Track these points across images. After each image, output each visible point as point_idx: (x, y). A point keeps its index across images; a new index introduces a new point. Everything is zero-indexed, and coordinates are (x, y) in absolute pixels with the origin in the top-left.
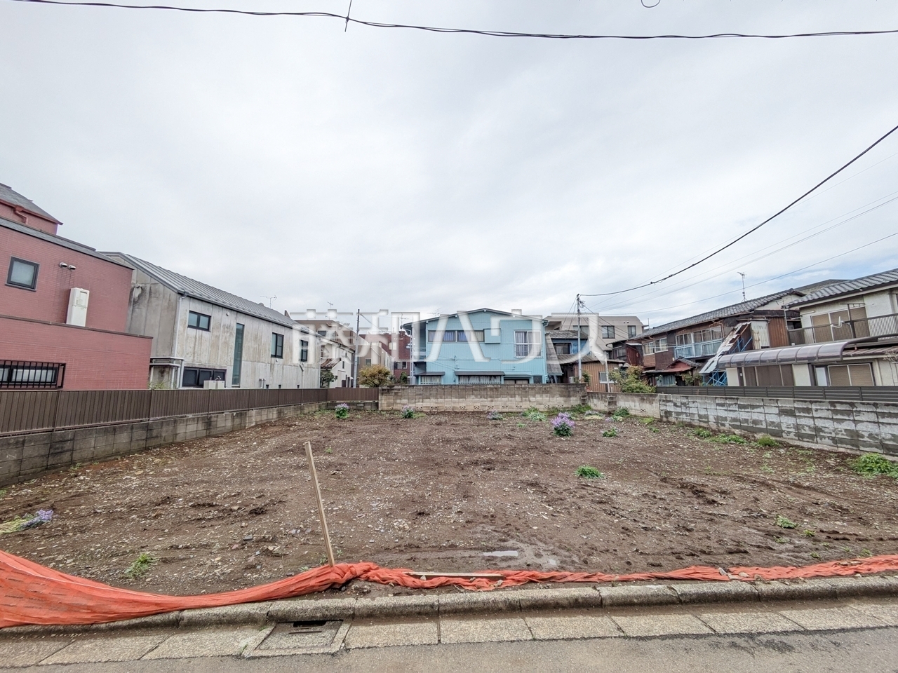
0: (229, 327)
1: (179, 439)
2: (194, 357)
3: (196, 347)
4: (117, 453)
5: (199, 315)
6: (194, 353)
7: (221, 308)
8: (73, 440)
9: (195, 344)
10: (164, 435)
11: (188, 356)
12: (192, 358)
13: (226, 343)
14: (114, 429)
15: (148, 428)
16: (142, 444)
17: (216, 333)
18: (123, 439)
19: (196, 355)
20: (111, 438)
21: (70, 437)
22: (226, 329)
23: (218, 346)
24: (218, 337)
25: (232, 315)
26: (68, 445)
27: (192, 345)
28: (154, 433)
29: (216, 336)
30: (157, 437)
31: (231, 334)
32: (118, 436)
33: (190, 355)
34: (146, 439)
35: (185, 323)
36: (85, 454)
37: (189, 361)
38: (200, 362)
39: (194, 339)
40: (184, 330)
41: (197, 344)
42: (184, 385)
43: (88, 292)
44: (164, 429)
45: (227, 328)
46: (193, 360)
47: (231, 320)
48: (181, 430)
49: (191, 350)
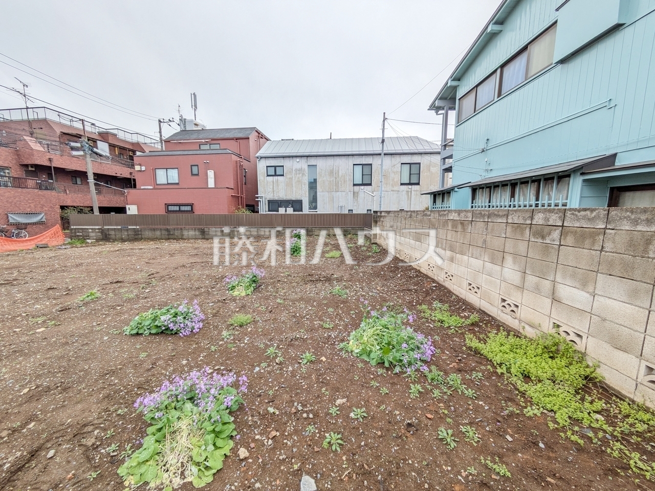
0: (301, 170)
1: (184, 237)
2: (274, 194)
3: (275, 187)
4: (157, 238)
5: (275, 167)
6: (273, 192)
7: (291, 158)
8: (141, 231)
9: (273, 186)
10: (176, 234)
11: (269, 194)
12: (272, 194)
13: (299, 182)
14: (154, 229)
15: (168, 230)
16: (167, 236)
17: (289, 176)
18: (158, 233)
19: (275, 192)
20: (153, 232)
21: (140, 230)
22: (298, 172)
23: (292, 185)
24: (291, 179)
25: (304, 160)
26: (140, 233)
27: (271, 187)
28: (171, 233)
29: (290, 178)
30: (173, 235)
31: (303, 174)
32: (156, 232)
33: (270, 193)
34: (168, 235)
35: (264, 175)
36: (146, 237)
37: (271, 196)
38: (279, 196)
39: (272, 183)
40: (264, 179)
41: (274, 185)
42: (269, 211)
43: (212, 171)
44: (176, 232)
45: (299, 170)
46: (274, 196)
47: (303, 164)
48: (185, 233)
49: (271, 190)
